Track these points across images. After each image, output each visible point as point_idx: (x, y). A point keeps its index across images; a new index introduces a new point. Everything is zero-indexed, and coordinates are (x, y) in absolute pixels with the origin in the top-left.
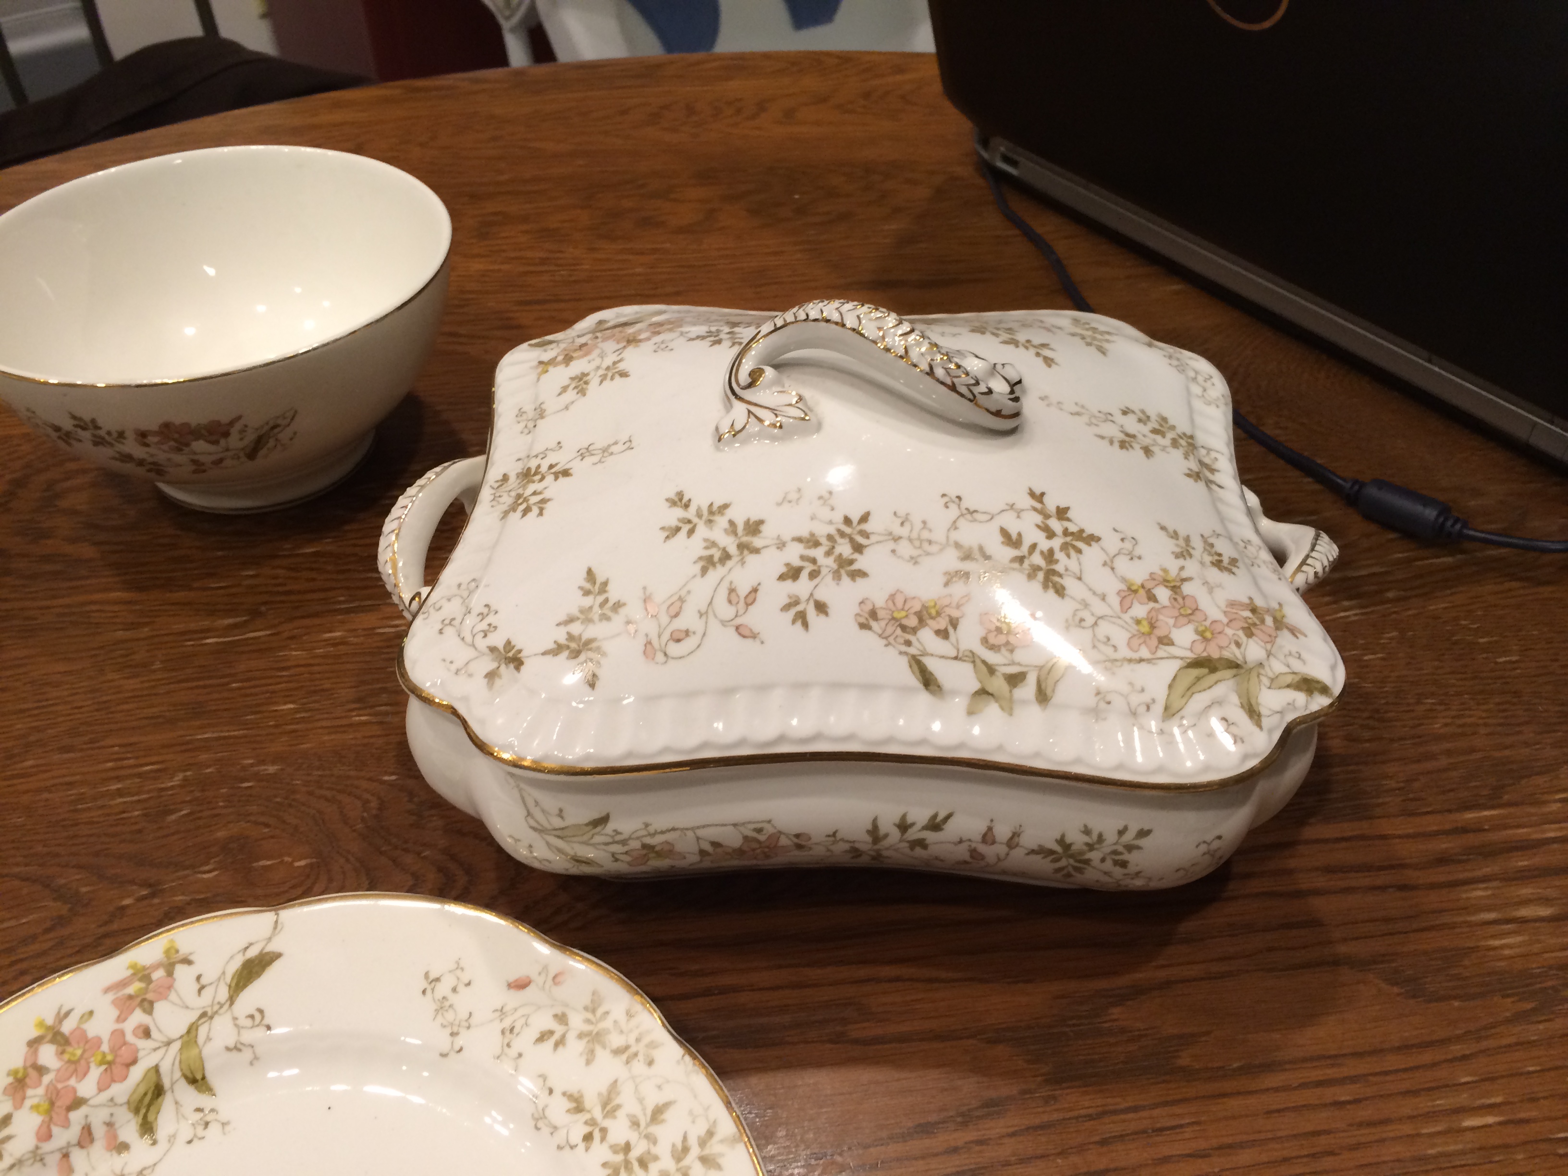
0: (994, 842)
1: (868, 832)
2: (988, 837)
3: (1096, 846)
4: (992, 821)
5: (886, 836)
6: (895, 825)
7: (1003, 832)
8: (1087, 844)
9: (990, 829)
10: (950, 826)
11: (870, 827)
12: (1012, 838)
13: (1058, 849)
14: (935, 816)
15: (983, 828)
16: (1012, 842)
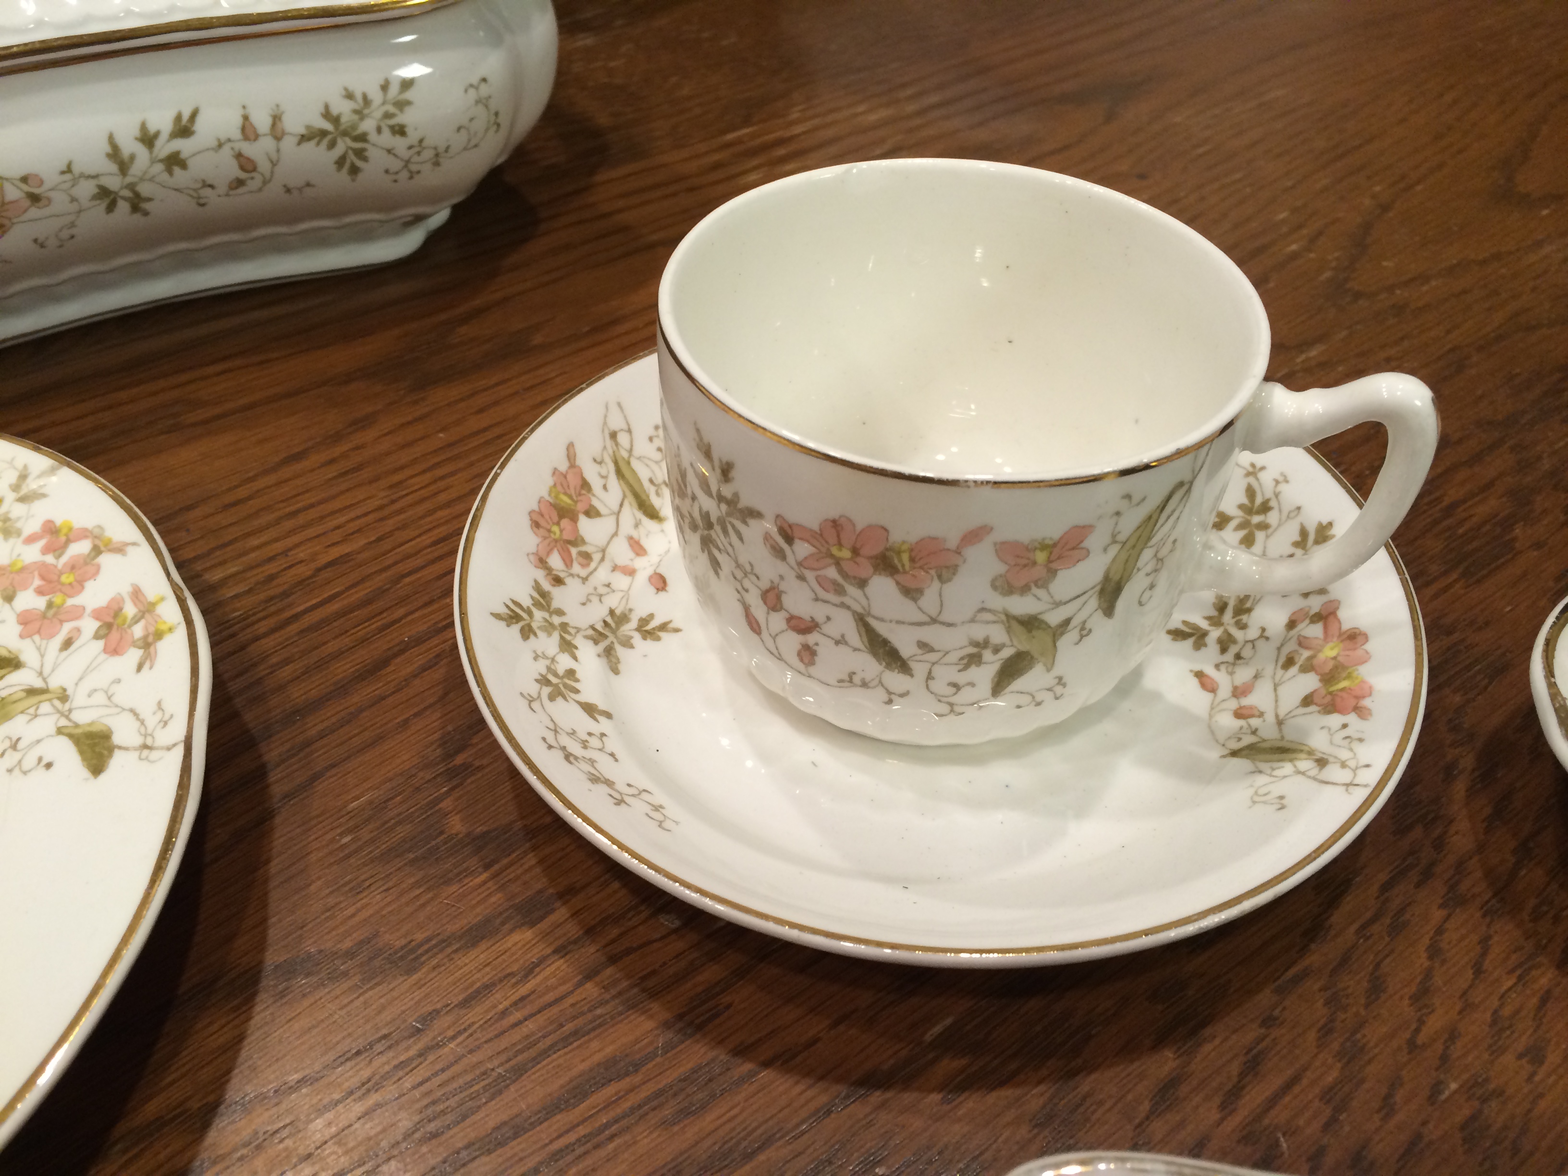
0: (257, 137)
1: (108, 155)
2: (248, 131)
3: (366, 111)
4: (244, 107)
5: (132, 157)
6: (136, 139)
7: (262, 121)
8: (356, 112)
9: (246, 118)
10: (200, 125)
11: (108, 149)
12: (274, 125)
13: (328, 126)
14: (179, 118)
15: (238, 121)
16: (277, 131)
